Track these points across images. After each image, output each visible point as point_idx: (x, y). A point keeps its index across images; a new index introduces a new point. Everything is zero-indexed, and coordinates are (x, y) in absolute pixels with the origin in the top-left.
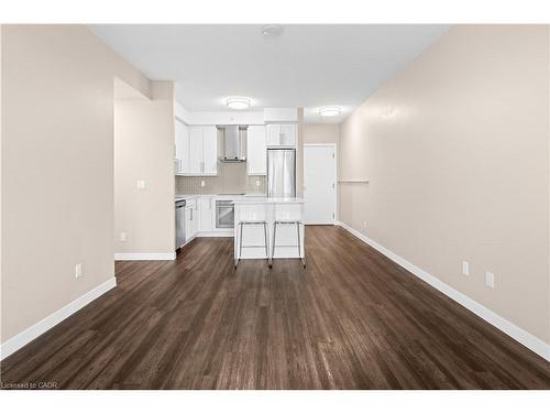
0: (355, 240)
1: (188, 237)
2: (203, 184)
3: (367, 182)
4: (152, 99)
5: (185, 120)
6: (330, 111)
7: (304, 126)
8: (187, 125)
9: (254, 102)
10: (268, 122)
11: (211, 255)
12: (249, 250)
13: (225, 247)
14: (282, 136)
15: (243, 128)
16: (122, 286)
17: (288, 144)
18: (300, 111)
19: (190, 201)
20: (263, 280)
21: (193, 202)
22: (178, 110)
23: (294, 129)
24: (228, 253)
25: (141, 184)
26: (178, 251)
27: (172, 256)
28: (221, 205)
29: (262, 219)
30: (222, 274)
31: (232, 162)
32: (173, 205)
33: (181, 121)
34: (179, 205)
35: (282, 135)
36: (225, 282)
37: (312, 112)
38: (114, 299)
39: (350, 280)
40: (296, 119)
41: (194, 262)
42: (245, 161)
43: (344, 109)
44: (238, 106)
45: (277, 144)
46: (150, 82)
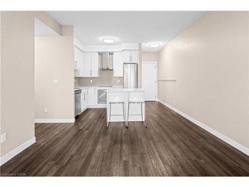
0: (169, 110)
1: (83, 109)
2: (91, 81)
3: (175, 80)
4: (61, 35)
5: (82, 49)
6: (154, 45)
7: (142, 53)
8: (83, 52)
9: (117, 39)
10: (123, 50)
11: (94, 119)
12: (115, 117)
13: (102, 114)
15: (111, 54)
16: (39, 142)
17: (134, 61)
18: (140, 45)
19: (84, 90)
20: (124, 137)
21: (86, 90)
22: (76, 42)
23: (137, 53)
24: (103, 118)
25: (56, 81)
26: (77, 117)
27: (73, 121)
28: (100, 92)
29: (122, 101)
30: (99, 133)
31: (106, 70)
32: (73, 93)
33: (77, 48)
34: (77, 93)
35: (131, 57)
36: (101, 139)
38: (31, 153)
39: (175, 137)
40: (138, 49)
41: (85, 124)
42: (112, 70)
43: (162, 43)
44: (108, 41)
45: (128, 61)
46: (61, 26)
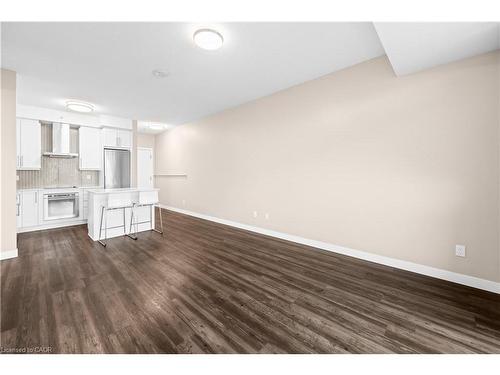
3: (185, 176)
6: (156, 127)
10: (103, 127)
14: (118, 140)
15: (74, 128)
17: (123, 146)
18: (135, 123)
23: (129, 135)
37: (143, 125)
40: (131, 128)
42: (78, 157)
45: (113, 145)
